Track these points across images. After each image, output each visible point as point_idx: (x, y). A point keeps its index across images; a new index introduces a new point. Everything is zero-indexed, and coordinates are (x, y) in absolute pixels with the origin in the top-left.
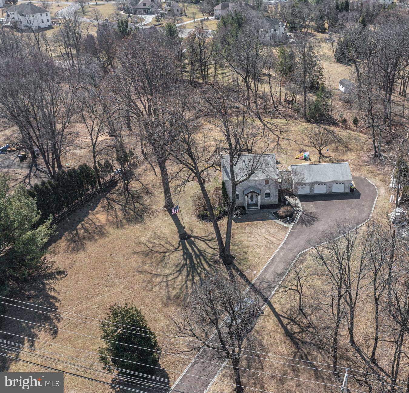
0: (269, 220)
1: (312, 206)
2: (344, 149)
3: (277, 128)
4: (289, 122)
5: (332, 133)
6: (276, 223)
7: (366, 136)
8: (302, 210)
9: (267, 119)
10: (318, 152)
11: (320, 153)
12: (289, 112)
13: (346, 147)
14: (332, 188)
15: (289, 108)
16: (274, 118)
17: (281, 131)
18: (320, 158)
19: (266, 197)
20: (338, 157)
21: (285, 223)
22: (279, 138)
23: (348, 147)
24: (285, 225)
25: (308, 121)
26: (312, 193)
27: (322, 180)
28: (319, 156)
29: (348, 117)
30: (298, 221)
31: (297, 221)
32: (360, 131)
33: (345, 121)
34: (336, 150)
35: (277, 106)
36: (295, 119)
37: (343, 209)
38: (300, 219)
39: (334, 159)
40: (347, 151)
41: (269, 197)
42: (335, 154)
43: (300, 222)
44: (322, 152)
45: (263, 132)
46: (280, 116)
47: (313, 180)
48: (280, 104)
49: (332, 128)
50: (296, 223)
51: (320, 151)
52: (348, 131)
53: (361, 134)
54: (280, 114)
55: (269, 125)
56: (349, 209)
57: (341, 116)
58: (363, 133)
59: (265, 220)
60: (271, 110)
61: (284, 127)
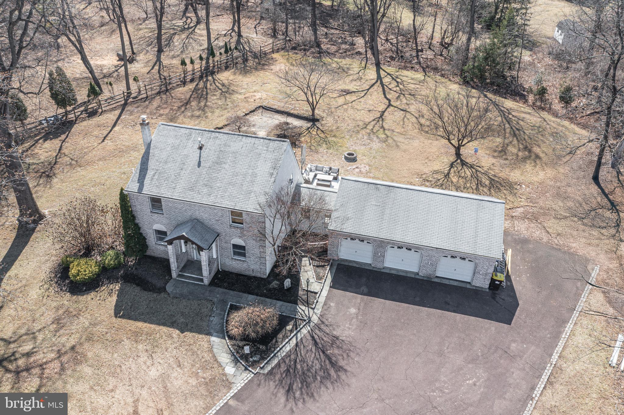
0: (200, 332)
1: (353, 310)
2: (520, 154)
3: (398, 86)
4: (428, 79)
5: (505, 114)
6: (211, 350)
7: (584, 132)
8: (315, 319)
9: (390, 70)
10: (453, 151)
11: (458, 155)
12: (439, 62)
13: (526, 148)
14: (435, 265)
15: (441, 55)
16: (405, 68)
17: (401, 93)
18: (452, 166)
19: (235, 253)
20: (497, 170)
21: (236, 361)
22: (390, 105)
23: (530, 151)
24: (230, 370)
25: (466, 82)
26: (379, 266)
27: (410, 239)
28: (453, 158)
29: (553, 85)
30: (278, 365)
31: (275, 362)
32: (571, 120)
33: (542, 92)
34: (502, 152)
35: (422, 51)
36: (443, 76)
37: (440, 354)
38: (288, 355)
39: (485, 174)
40: (525, 159)
41: (244, 255)
42: (494, 161)
43: (283, 368)
44: (463, 151)
45: (368, 90)
46: (417, 67)
47: (384, 235)
48: (430, 48)
49: (509, 103)
50: (266, 371)
51: (458, 149)
52: (545, 114)
53: (572, 126)
54: (419, 63)
55: (387, 80)
56: (458, 359)
57: (539, 82)
58: (578, 124)
59: (191, 331)
60: (407, 55)
61: (413, 86)
